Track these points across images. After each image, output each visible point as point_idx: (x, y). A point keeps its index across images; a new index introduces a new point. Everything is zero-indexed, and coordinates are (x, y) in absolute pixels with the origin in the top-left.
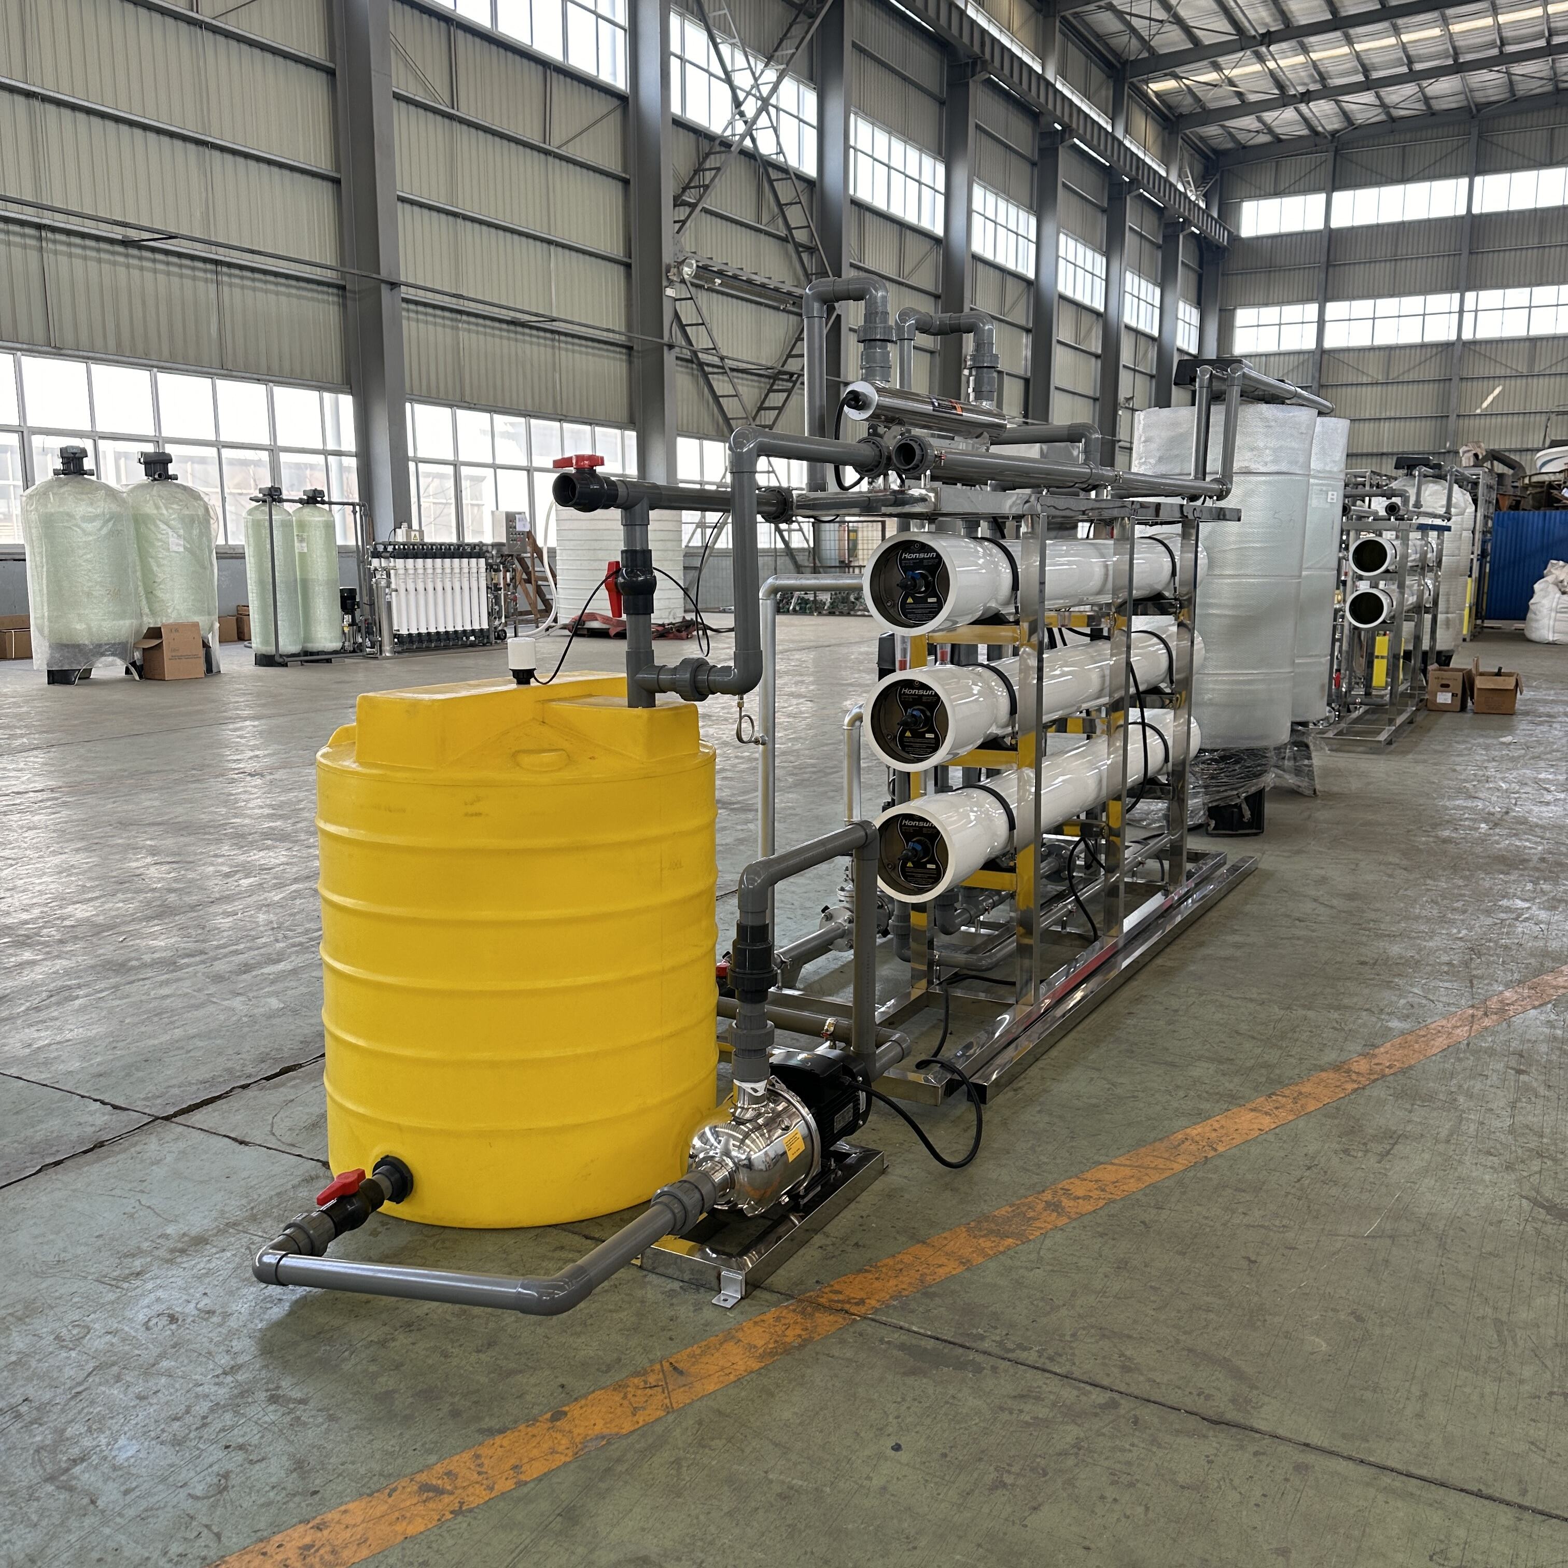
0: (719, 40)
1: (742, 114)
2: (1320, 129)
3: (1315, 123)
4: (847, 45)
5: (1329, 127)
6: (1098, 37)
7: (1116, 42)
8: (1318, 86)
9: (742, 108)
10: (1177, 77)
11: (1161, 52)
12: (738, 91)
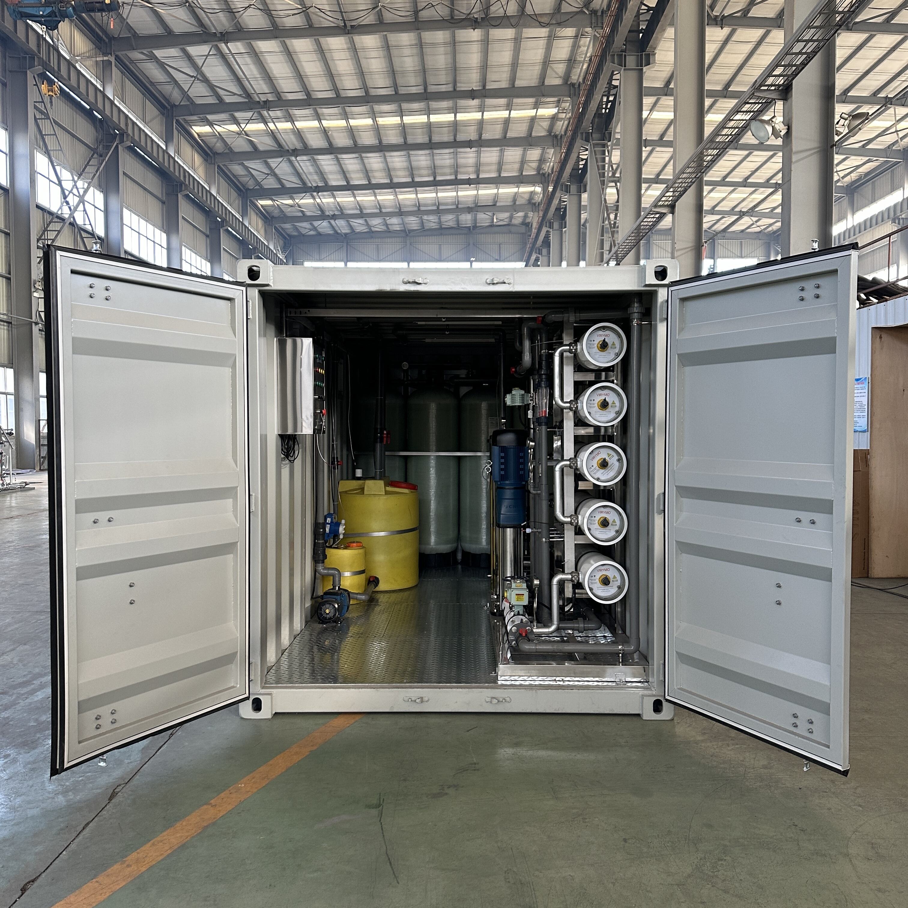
0: (55, 164)
1: (67, 203)
2: (339, 231)
3: (337, 229)
4: (121, 173)
5: (343, 231)
6: (234, 176)
7: (242, 179)
8: (339, 213)
9: (67, 199)
10: (273, 200)
11: (265, 187)
12: (66, 191)
